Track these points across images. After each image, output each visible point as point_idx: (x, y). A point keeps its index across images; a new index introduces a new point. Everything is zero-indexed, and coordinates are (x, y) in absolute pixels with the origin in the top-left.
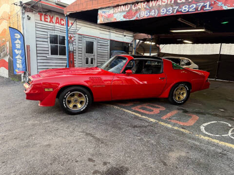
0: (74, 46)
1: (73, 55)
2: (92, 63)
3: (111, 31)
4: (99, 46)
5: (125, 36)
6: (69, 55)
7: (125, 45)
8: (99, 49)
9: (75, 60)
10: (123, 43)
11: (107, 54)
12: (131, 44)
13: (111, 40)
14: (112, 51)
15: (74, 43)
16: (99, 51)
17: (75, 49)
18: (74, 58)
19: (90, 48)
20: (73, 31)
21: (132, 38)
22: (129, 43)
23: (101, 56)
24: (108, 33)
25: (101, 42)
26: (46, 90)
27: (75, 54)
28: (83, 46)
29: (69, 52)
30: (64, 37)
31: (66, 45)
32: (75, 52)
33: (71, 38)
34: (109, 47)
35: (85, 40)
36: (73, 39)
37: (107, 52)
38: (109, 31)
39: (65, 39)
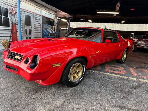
0: (16, 18)
1: (16, 27)
2: (30, 34)
3: (42, 9)
4: (35, 20)
5: (51, 13)
6: (12, 26)
7: (51, 20)
8: (35, 22)
9: (17, 31)
10: (49, 18)
11: (40, 26)
12: (54, 20)
13: (42, 16)
14: (43, 25)
15: (16, 16)
16: (35, 24)
17: (17, 21)
18: (16, 29)
19: (28, 21)
20: (14, 4)
21: (55, 16)
22: (53, 19)
23: (36, 28)
24: (40, 10)
25: (35, 16)
26: (54, 66)
27: (17, 26)
28: (23, 19)
29: (13, 23)
30: (7, 9)
31: (9, 17)
32: (17, 24)
33: (13, 10)
34: (41, 21)
35: (24, 14)
36: (14, 12)
37: (40, 25)
38: (41, 8)
39: (8, 11)
